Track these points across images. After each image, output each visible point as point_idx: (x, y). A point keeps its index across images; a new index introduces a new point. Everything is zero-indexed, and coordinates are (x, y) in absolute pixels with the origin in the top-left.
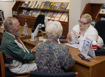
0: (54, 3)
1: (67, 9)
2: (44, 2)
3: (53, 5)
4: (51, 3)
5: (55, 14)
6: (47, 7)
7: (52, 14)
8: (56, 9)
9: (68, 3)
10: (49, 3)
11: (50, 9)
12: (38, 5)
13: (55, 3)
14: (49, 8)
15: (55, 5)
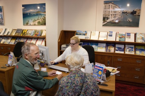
0: (26, 30)
1: (42, 35)
2: (14, 30)
3: (25, 32)
4: (24, 30)
5: (29, 40)
6: (20, 34)
7: (26, 41)
8: (31, 36)
9: (42, 30)
10: (21, 30)
11: (24, 36)
12: (8, 32)
13: (28, 30)
14: (21, 35)
15: (28, 32)
